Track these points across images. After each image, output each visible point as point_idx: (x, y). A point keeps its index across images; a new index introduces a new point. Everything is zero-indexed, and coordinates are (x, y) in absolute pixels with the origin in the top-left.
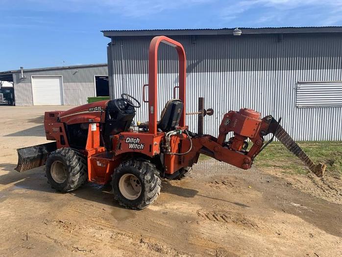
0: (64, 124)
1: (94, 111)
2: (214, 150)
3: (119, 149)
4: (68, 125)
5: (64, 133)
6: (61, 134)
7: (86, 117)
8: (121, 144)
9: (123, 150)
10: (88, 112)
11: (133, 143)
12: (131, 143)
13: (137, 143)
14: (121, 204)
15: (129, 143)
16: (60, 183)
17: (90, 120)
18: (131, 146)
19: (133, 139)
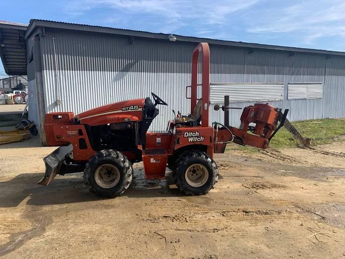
0: (86, 126)
1: (129, 110)
2: (243, 137)
3: (178, 143)
4: (91, 127)
5: (85, 136)
6: (81, 137)
7: (121, 116)
8: (179, 138)
9: (182, 144)
10: (121, 111)
11: (192, 137)
12: (190, 137)
13: (197, 136)
14: (187, 194)
15: (188, 137)
16: (109, 187)
17: (126, 119)
18: (191, 140)
19: (191, 133)
